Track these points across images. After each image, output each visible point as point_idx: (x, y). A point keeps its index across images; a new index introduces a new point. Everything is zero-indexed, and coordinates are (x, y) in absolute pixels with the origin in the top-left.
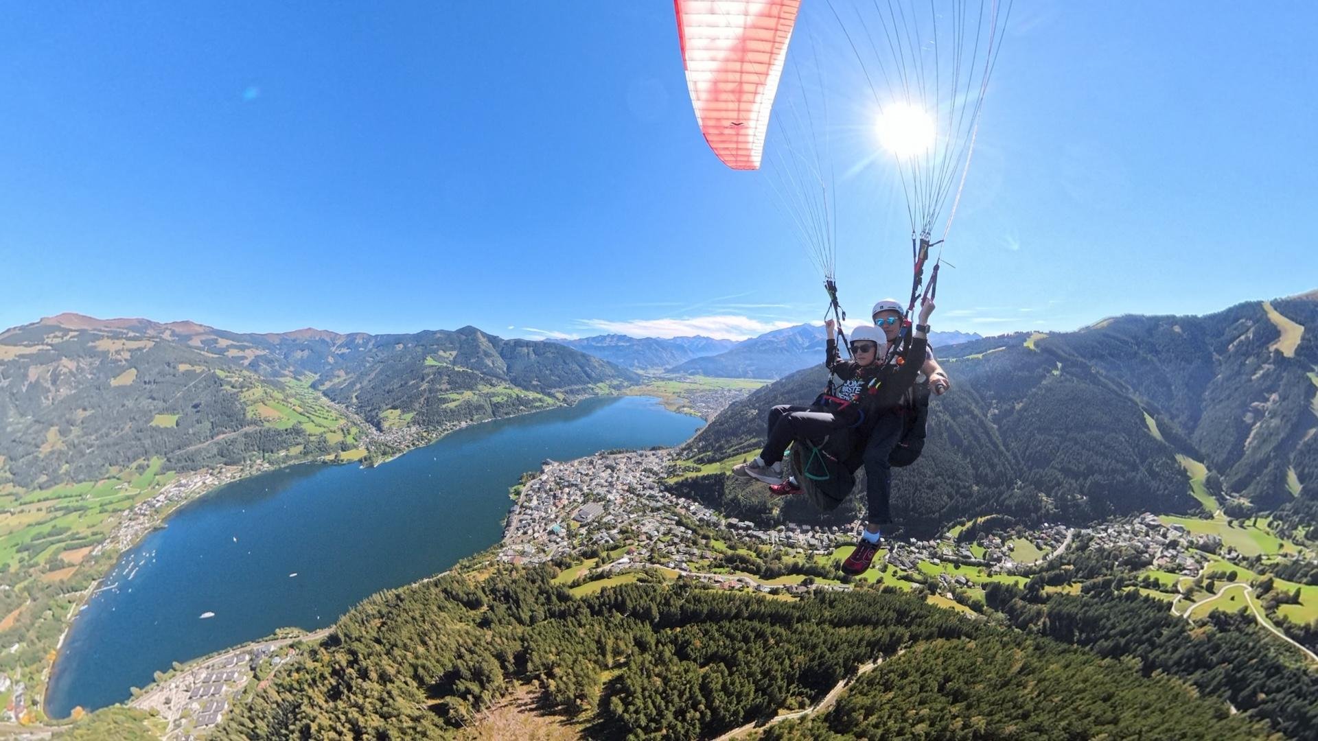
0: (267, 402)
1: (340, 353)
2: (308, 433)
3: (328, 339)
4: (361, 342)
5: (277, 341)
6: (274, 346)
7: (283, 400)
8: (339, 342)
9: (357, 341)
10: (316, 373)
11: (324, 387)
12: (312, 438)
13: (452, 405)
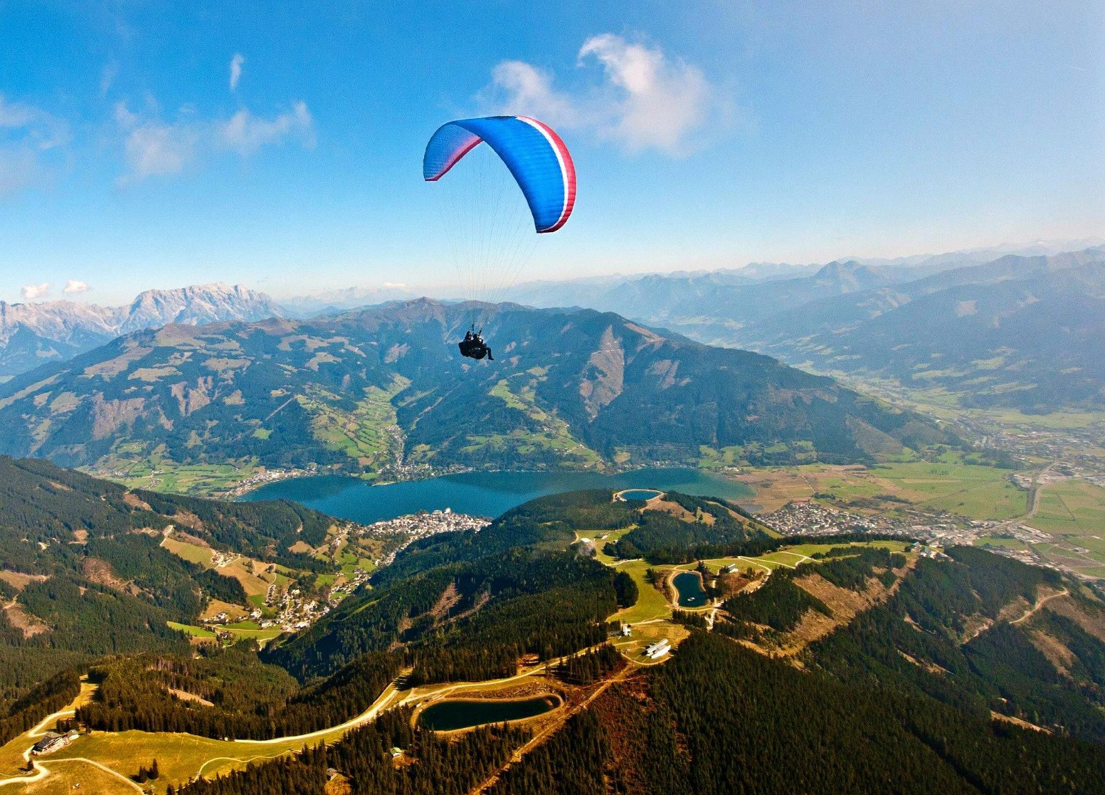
0: (328, 428)
2: (348, 455)
7: (341, 426)
10: (410, 379)
11: (402, 404)
12: (349, 459)
13: (470, 449)
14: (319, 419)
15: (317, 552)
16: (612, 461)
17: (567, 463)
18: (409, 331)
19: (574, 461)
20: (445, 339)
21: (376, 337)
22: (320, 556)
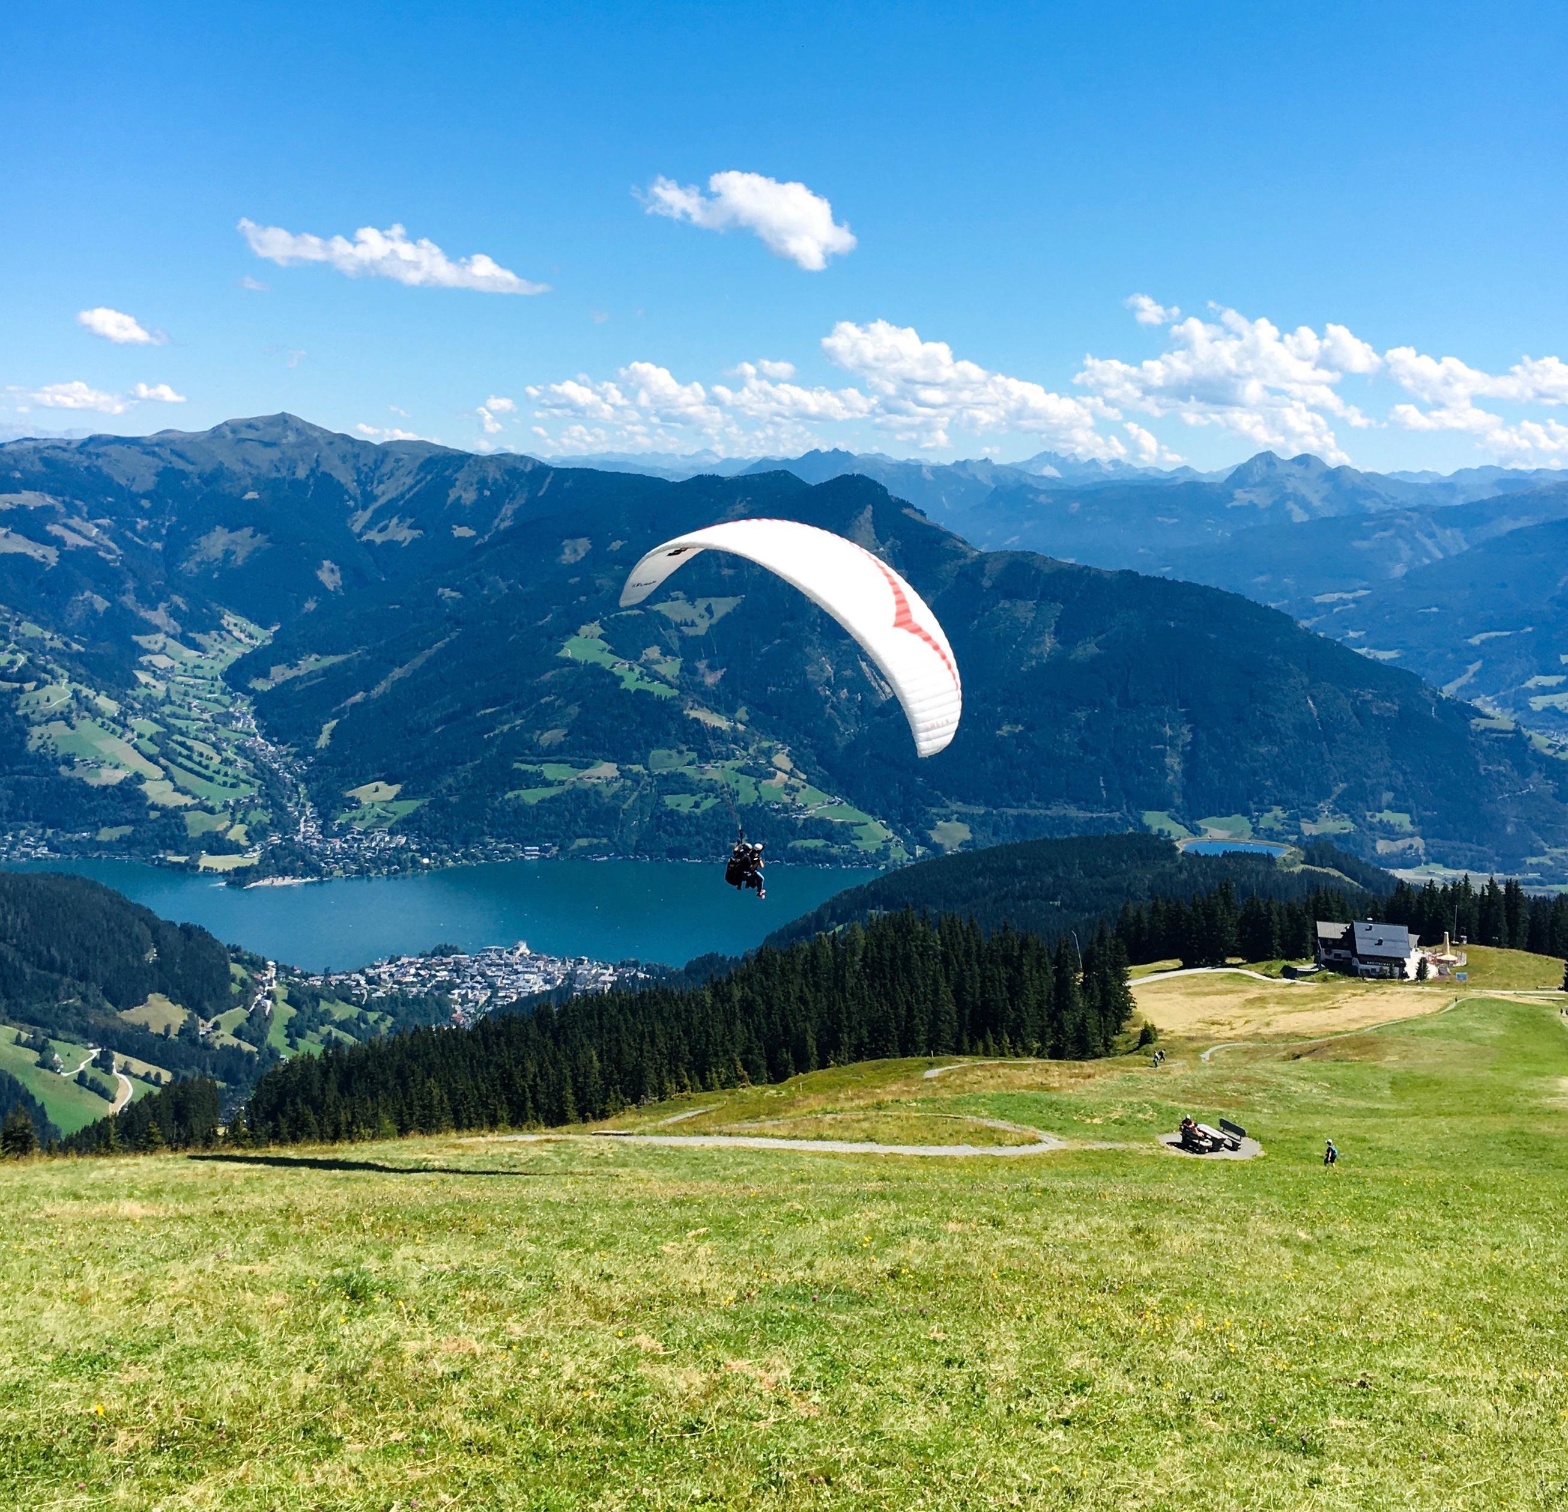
0: (75, 721)
1: (378, 538)
2: (149, 802)
3: (345, 476)
4: (469, 497)
5: (147, 481)
6: (134, 498)
7: (113, 720)
8: (386, 492)
9: (453, 494)
10: (265, 626)
11: (260, 685)
12: (154, 815)
13: (531, 796)
14: (42, 693)
15: (216, 1026)
16: (925, 842)
17: (811, 843)
18: (251, 495)
19: (828, 837)
20: (357, 528)
21: (146, 503)
22: (226, 1038)
